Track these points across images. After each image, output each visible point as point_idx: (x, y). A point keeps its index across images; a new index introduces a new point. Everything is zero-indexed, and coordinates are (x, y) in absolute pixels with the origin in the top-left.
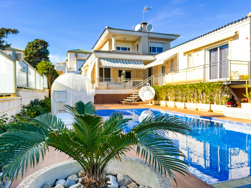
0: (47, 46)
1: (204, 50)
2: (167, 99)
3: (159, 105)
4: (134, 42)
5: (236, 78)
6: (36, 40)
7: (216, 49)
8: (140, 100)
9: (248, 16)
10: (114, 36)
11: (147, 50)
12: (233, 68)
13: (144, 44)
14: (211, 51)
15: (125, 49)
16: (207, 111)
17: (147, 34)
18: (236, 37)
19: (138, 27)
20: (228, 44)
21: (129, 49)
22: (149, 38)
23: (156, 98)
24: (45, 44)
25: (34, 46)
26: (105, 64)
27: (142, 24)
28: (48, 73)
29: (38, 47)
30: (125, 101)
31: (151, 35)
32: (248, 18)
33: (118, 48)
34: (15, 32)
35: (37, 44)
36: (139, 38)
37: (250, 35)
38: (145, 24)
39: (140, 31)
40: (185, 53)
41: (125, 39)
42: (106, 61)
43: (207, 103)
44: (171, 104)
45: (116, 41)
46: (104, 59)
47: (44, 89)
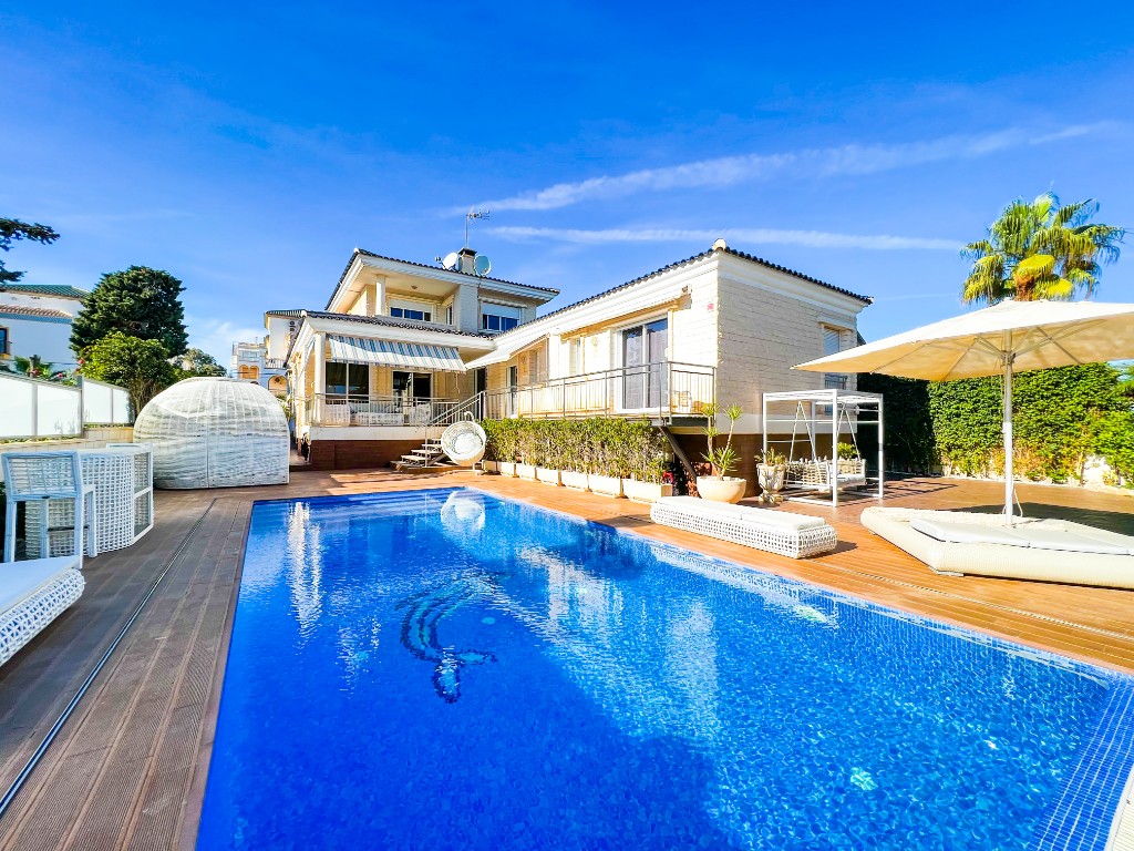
0: (178, 290)
1: (609, 331)
2: (516, 459)
3: (498, 473)
4: (442, 299)
6: (134, 268)
7: (637, 331)
8: (446, 460)
9: (714, 248)
10: (381, 276)
11: (475, 322)
12: (679, 382)
13: (468, 307)
14: (627, 333)
15: (416, 315)
16: (613, 497)
17: (476, 281)
18: (683, 301)
19: (451, 260)
20: (666, 319)
21: (428, 317)
22: (481, 291)
23: (491, 453)
24: (170, 286)
26: (344, 353)
27: (461, 253)
28: (131, 374)
29: (140, 291)
30: (405, 460)
31: (486, 284)
32: (714, 255)
33: (396, 312)
34: (42, 234)
35: (136, 280)
36: (455, 290)
37: (717, 299)
38: (472, 253)
39: (456, 270)
40: (566, 336)
41: (414, 287)
43: (612, 475)
44: (526, 471)
45: (389, 291)
46: (341, 338)
47: (85, 429)
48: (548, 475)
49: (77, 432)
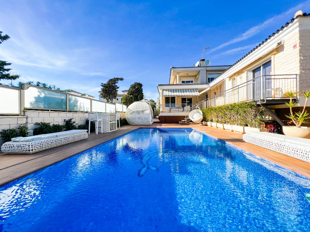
0: (142, 86)
1: (246, 72)
2: (212, 121)
3: (207, 125)
4: (196, 76)
5: (278, 96)
6: (135, 83)
8: (191, 121)
10: (178, 73)
11: (205, 80)
13: (203, 76)
14: (254, 71)
15: (189, 82)
16: (241, 133)
17: (205, 68)
18: (280, 48)
19: (197, 64)
21: (192, 82)
22: (207, 71)
23: (204, 119)
24: (140, 85)
25: (133, 87)
27: (201, 61)
29: (135, 87)
30: (182, 121)
31: (208, 69)
32: (295, 20)
33: (183, 82)
34: (122, 79)
35: (135, 85)
36: (199, 72)
37: (299, 41)
38: (203, 60)
39: (199, 66)
40: (230, 77)
41: (187, 74)
42: (167, 92)
43: (241, 125)
44: (214, 124)
45: (180, 77)
46: (166, 90)
47: (116, 112)
48: (220, 125)
49: (115, 113)
